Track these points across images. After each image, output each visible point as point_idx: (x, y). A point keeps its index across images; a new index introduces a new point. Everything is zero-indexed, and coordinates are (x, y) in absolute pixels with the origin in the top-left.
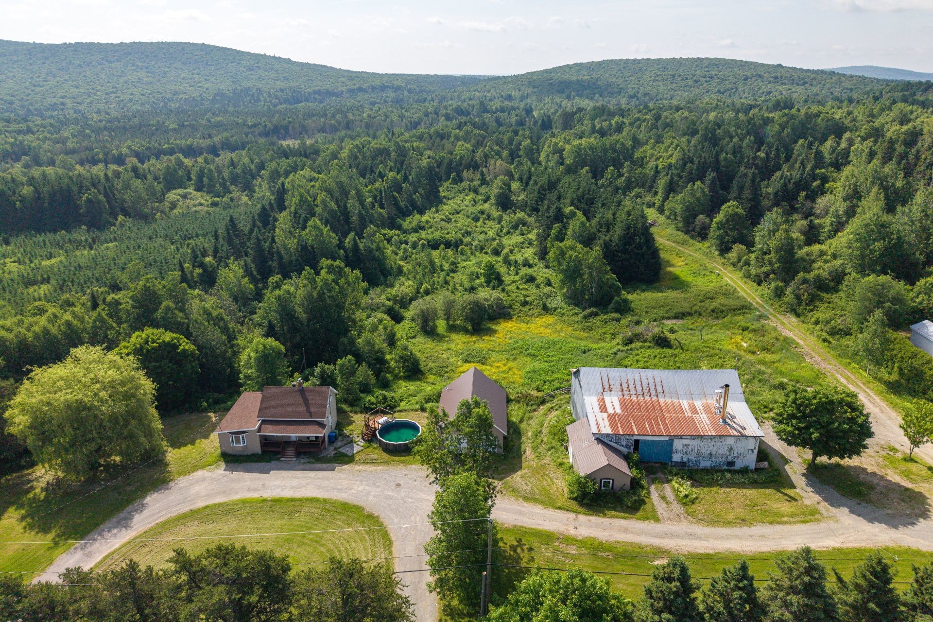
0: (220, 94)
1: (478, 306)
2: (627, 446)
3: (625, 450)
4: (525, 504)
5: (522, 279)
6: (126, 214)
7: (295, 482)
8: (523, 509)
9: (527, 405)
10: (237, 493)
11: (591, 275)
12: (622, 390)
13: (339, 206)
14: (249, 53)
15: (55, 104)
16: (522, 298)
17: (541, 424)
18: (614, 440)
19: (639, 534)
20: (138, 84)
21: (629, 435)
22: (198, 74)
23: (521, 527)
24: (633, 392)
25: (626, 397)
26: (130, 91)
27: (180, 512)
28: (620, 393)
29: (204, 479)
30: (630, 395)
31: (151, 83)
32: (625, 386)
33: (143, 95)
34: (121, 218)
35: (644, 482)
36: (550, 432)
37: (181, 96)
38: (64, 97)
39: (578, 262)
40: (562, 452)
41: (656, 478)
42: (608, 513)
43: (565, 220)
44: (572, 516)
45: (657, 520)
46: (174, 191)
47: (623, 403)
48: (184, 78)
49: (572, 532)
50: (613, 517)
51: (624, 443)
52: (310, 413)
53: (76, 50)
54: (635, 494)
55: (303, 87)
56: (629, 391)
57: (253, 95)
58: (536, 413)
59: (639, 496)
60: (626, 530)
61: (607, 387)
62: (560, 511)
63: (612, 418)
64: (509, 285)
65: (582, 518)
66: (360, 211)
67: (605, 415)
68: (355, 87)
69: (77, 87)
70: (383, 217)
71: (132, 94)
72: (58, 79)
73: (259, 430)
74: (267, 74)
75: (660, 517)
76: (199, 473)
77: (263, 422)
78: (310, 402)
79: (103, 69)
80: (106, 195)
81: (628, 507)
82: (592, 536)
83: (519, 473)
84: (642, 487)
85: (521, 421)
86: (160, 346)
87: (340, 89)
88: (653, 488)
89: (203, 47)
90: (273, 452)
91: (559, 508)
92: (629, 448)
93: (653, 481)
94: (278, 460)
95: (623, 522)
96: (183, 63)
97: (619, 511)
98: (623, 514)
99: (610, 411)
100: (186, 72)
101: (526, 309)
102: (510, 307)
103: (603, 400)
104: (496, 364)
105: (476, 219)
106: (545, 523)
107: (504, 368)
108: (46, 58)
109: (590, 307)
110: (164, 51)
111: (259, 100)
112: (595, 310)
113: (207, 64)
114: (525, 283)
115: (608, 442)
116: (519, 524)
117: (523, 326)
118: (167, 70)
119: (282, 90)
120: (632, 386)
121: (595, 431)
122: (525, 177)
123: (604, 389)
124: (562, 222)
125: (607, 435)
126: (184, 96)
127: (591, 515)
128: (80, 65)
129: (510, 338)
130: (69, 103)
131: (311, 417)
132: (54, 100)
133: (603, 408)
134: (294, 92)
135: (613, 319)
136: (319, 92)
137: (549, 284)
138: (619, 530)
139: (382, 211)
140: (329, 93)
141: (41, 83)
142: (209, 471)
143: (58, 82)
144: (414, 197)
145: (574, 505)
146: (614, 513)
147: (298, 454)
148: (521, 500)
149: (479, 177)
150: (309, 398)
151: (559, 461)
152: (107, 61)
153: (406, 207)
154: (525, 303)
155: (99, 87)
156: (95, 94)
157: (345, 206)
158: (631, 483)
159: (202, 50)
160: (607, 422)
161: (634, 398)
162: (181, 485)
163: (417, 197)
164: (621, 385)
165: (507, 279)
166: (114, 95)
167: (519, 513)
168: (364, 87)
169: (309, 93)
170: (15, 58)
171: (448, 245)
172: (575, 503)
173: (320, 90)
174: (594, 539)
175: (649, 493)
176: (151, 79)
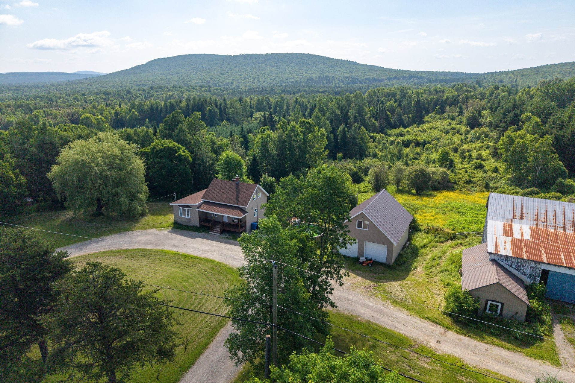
0: (312, 79)
1: (423, 174)
2: (531, 276)
3: (528, 281)
4: (391, 307)
5: (472, 166)
6: (228, 120)
7: (207, 248)
8: (386, 310)
9: (435, 236)
10: (164, 246)
11: (536, 159)
12: (537, 220)
13: (342, 112)
14: (332, 59)
15: (229, 83)
16: (468, 178)
17: (444, 253)
18: (514, 265)
19: (523, 371)
20: (270, 74)
21: (535, 262)
22: (302, 69)
23: (376, 324)
24: (551, 222)
25: (542, 227)
26: (265, 77)
27: (120, 248)
28: (535, 222)
29: (151, 234)
30: (546, 226)
31: (277, 73)
32: (541, 217)
33: (271, 79)
34: (225, 121)
35: (547, 318)
36: (451, 259)
37: (290, 80)
38: (233, 80)
39: (524, 147)
40: (454, 276)
41: (565, 319)
42: (489, 339)
43: (520, 124)
44: (439, 329)
45: (556, 363)
46: (259, 113)
47: (535, 233)
48: (294, 72)
49: (433, 344)
50: (492, 344)
51: (528, 272)
52: (238, 201)
53: (245, 58)
54: (530, 326)
55: (360, 76)
56: (546, 221)
57: (329, 80)
58: (441, 244)
59: (535, 331)
60: (505, 362)
61: (518, 215)
62: (426, 321)
63: (517, 244)
64: (459, 170)
65: (452, 335)
66: (355, 116)
67: (509, 239)
68: (392, 76)
69: (240, 75)
70: (375, 126)
71: (266, 79)
72: (233, 71)
73: (199, 207)
74: (340, 69)
75: (562, 361)
76: (152, 230)
77: (205, 202)
78: (240, 194)
79: (255, 67)
80: (220, 110)
81: (516, 338)
82: (456, 355)
83: (401, 282)
84: (543, 323)
85: (424, 246)
86: (164, 149)
87: (382, 78)
88: (557, 328)
89: (308, 55)
90: (206, 226)
91: (427, 319)
92: (535, 279)
93: (560, 321)
94: (207, 233)
95: (504, 353)
96: (296, 64)
97: (502, 340)
98: (507, 345)
99: (517, 235)
100: (296, 69)
101: (469, 186)
102: (455, 182)
103: (511, 226)
104: (425, 215)
105: (447, 132)
106: (404, 328)
107: (431, 218)
108: (230, 62)
109: (531, 186)
110: (287, 58)
111: (332, 82)
112: (535, 189)
113: (308, 64)
114: (474, 169)
115: (507, 267)
116: (374, 321)
117: (462, 196)
118: (287, 67)
119: (346, 78)
120: (550, 218)
121: (491, 249)
122: (494, 107)
123: (514, 216)
124: (518, 125)
125: (507, 257)
126: (291, 80)
127: (464, 335)
128: (245, 65)
129: (447, 201)
130: (235, 83)
131: (237, 204)
132: (228, 81)
133: (509, 232)
134: (354, 78)
135: (553, 197)
136: (368, 79)
137: (496, 170)
138: (496, 360)
139: (375, 122)
140: (375, 80)
141: (225, 73)
142: (159, 230)
143: (232, 73)
144: (403, 117)
145: (447, 320)
146: (496, 341)
147: (223, 232)
148: (389, 302)
149: (458, 109)
150: (241, 190)
151: (447, 281)
152: (258, 63)
153: (395, 122)
154: (469, 182)
155: (251, 75)
156: (248, 78)
157: (347, 113)
158: (528, 314)
159: (307, 57)
160: (509, 246)
161: (551, 230)
162: (135, 234)
163: (404, 117)
164: (537, 215)
165: (458, 166)
166: (257, 79)
167: (381, 312)
168: (398, 77)
169: (363, 80)
170: (217, 62)
171: (417, 144)
172: (448, 319)
173: (369, 78)
174: (459, 360)
175: (551, 331)
176: (277, 72)
